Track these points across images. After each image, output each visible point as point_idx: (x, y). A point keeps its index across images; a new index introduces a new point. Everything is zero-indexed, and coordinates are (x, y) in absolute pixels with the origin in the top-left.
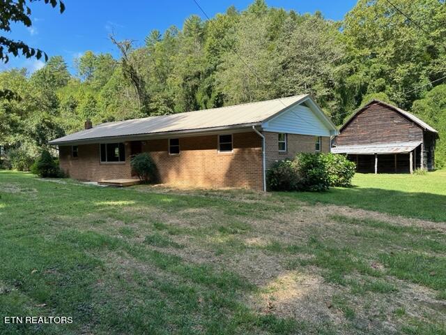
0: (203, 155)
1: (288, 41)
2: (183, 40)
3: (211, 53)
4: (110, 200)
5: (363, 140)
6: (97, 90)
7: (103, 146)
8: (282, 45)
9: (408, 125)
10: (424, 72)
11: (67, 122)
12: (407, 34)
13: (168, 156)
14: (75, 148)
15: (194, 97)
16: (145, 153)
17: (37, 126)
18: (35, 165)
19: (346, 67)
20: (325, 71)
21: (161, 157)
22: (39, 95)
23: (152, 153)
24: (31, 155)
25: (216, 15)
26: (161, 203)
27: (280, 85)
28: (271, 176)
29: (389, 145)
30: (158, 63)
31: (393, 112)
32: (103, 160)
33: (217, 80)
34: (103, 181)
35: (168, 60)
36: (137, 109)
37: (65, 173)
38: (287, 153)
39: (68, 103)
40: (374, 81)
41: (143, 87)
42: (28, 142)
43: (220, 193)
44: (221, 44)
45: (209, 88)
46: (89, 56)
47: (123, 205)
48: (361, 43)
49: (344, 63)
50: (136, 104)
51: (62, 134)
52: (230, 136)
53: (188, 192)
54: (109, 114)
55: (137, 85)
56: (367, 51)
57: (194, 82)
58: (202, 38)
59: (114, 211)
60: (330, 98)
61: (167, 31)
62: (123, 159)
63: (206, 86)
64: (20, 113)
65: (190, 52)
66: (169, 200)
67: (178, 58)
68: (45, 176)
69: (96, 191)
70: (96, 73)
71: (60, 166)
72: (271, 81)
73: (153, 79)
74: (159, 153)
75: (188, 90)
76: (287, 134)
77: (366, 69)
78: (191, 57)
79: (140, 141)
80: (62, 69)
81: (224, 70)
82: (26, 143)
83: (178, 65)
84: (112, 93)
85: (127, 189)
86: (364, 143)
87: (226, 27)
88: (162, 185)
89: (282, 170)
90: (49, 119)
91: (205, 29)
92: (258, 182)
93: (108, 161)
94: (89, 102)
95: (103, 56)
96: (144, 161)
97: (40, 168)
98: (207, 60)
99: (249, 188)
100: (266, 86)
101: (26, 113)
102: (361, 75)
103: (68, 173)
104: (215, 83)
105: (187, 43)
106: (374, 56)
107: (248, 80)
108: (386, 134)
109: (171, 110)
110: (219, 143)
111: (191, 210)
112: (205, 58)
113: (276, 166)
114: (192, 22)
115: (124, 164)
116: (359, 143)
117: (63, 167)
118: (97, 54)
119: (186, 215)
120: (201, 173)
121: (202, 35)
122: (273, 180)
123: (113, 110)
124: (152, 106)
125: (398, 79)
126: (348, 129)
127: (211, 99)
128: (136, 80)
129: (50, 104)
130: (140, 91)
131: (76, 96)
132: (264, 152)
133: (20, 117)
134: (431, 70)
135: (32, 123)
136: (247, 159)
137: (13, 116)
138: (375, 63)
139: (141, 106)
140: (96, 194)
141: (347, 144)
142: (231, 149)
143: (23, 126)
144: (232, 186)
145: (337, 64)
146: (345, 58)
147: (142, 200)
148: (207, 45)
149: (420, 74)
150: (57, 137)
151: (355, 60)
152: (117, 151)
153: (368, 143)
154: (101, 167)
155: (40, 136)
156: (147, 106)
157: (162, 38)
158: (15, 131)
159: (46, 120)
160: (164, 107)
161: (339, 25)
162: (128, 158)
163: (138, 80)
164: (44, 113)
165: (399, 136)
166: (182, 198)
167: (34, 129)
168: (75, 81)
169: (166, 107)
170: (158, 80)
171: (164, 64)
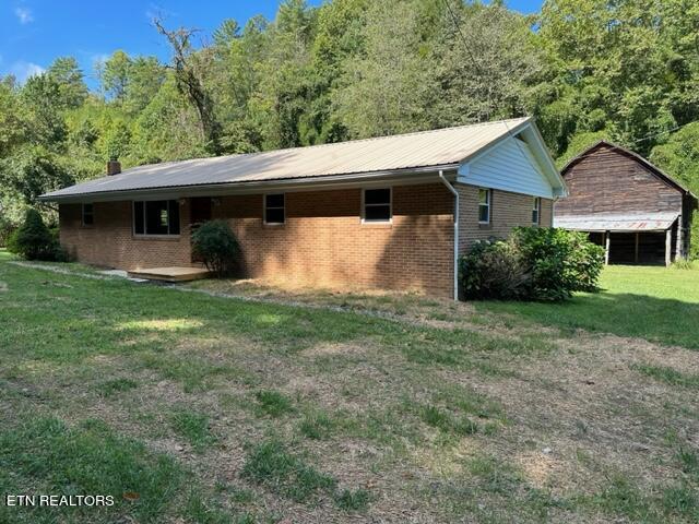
0: (332, 226)
1: (451, 42)
2: (276, 37)
3: (324, 59)
4: (148, 315)
5: (580, 207)
6: (133, 115)
7: (139, 205)
8: (441, 49)
9: (658, 185)
10: (666, 101)
11: (79, 165)
12: (643, 39)
13: (263, 228)
14: (89, 207)
15: (295, 129)
16: (217, 221)
17: (27, 170)
18: (15, 236)
19: (544, 88)
20: (512, 93)
21: (249, 229)
22: (31, 117)
23: (233, 221)
24: (12, 218)
26: (259, 327)
27: (438, 114)
28: (467, 269)
29: (625, 217)
30: (234, 73)
31: (633, 162)
32: (140, 231)
33: (334, 102)
34: (138, 270)
35: (251, 70)
36: (199, 146)
37: (70, 252)
38: (490, 227)
39: (82, 133)
40: (587, 113)
41: (210, 109)
42: (11, 196)
43: (370, 303)
44: (340, 45)
45: (319, 116)
46: (119, 60)
47: (178, 330)
48: (568, 50)
49: (541, 81)
50: (199, 137)
51: (69, 184)
52: (388, 191)
53: (306, 299)
54: (151, 152)
55: (200, 105)
56: (578, 64)
57: (296, 103)
58: (307, 34)
59: (157, 348)
61: (250, 22)
62: (175, 229)
63: (313, 114)
65: (288, 57)
66: (275, 319)
67: (268, 66)
69: (124, 292)
70: (131, 87)
71: (61, 240)
72: (424, 107)
73: (225, 99)
74: (246, 220)
75: (285, 117)
76: (492, 190)
77: (576, 93)
78: (289, 66)
79: (209, 198)
80: (75, 79)
81: (346, 86)
82: (7, 197)
83: (267, 78)
84: (157, 121)
85: (183, 289)
86: (582, 213)
87: (347, 17)
88: (250, 281)
89: (490, 261)
90: (48, 158)
91: (312, 20)
92: (443, 282)
93: (149, 232)
94: (119, 135)
95: (142, 60)
96: (217, 235)
97: (23, 242)
98: (316, 70)
99: (422, 293)
100: (414, 116)
101: (8, 147)
102: (568, 101)
103: (75, 253)
104: (330, 108)
105: (283, 44)
106: (588, 72)
107: (385, 104)
108: (620, 198)
110: (363, 206)
111: (331, 348)
112: (312, 67)
113: (478, 250)
114: (291, 7)
115: (178, 240)
116: (573, 213)
117: (66, 241)
118: (134, 57)
119: (323, 363)
120: (327, 262)
121: (307, 31)
122: (471, 280)
123: (158, 148)
124: (225, 142)
125: (625, 111)
127: (321, 136)
128: (198, 97)
129: (51, 133)
130: (205, 117)
131: (97, 124)
132: (456, 225)
134: (676, 99)
135: (19, 164)
136: (422, 237)
138: (591, 84)
139: (206, 141)
140: (123, 300)
142: (386, 217)
144: (387, 287)
145: (530, 82)
146: (543, 73)
147: (216, 317)
148: (317, 46)
149: (660, 105)
151: (559, 77)
152: (164, 215)
153: (588, 212)
154: (136, 243)
155: (30, 186)
156: (216, 142)
157: (241, 32)
159: (42, 160)
160: (246, 144)
161: (532, 21)
162: (185, 228)
163: (202, 96)
164: (40, 148)
165: (642, 202)
166: (298, 313)
167: (21, 174)
168: (97, 101)
169: (249, 145)
170: (234, 102)
171: (244, 76)
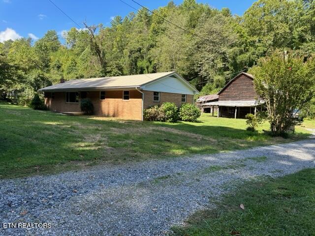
0: (116, 101)
2: (136, 24)
3: (154, 34)
6: (78, 55)
11: (54, 77)
13: (100, 101)
15: (136, 64)
17: (35, 79)
18: (30, 102)
20: (223, 51)
22: (37, 59)
25: (159, 8)
27: (193, 59)
30: (118, 39)
32: (67, 101)
34: (65, 112)
35: (125, 37)
36: (98, 71)
37: (47, 108)
38: (159, 102)
39: (56, 64)
41: (104, 57)
44: (161, 28)
46: (73, 31)
50: (98, 67)
51: (50, 84)
52: (128, 92)
54: (81, 73)
55: (99, 55)
56: (255, 38)
57: (136, 55)
58: (148, 23)
60: (226, 69)
61: (126, 17)
62: (77, 101)
64: (24, 70)
65: (141, 32)
67: (132, 36)
68: (36, 109)
70: (78, 43)
71: (45, 104)
72: (187, 56)
75: (132, 60)
76: (160, 92)
77: (253, 50)
78: (140, 36)
80: (55, 39)
82: (28, 89)
83: (132, 41)
87: (165, 17)
90: (42, 74)
91: (151, 17)
93: (70, 102)
94: (72, 63)
95: (82, 32)
97: (33, 104)
98: (150, 38)
99: (135, 119)
101: (28, 70)
102: (248, 54)
105: (139, 26)
106: (260, 41)
108: (248, 95)
109: (120, 72)
110: (123, 95)
114: (142, 12)
115: (77, 104)
121: (148, 21)
124: (109, 69)
126: (226, 90)
127: (152, 66)
128: (99, 52)
129: (43, 64)
130: (101, 60)
131: (63, 58)
132: (143, 101)
133: (24, 73)
135: (32, 76)
136: (135, 104)
137: (20, 72)
138: (260, 46)
139: (101, 69)
141: (225, 100)
142: (128, 99)
143: (26, 78)
146: (238, 42)
148: (151, 29)
150: (47, 86)
154: (66, 105)
155: (36, 85)
156: (105, 69)
157: (122, 21)
158: (21, 82)
159: (40, 75)
160: (116, 70)
164: (40, 71)
167: (33, 80)
168: (64, 48)
169: (117, 71)
170: (118, 51)
171: (122, 40)
